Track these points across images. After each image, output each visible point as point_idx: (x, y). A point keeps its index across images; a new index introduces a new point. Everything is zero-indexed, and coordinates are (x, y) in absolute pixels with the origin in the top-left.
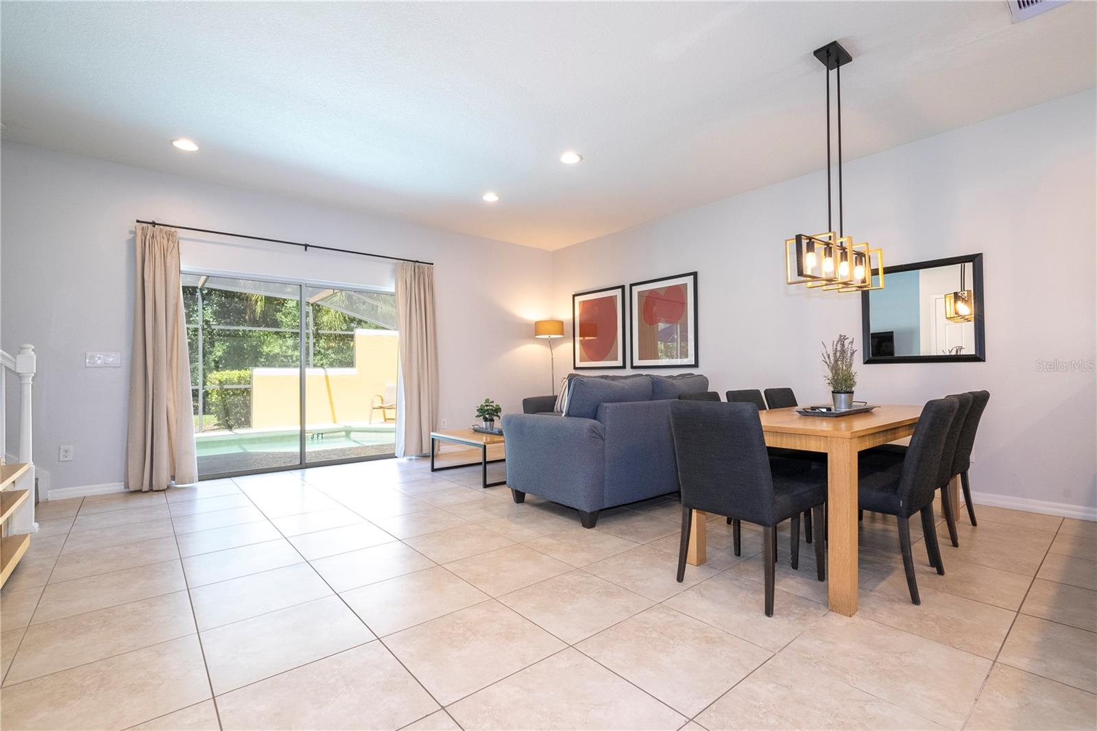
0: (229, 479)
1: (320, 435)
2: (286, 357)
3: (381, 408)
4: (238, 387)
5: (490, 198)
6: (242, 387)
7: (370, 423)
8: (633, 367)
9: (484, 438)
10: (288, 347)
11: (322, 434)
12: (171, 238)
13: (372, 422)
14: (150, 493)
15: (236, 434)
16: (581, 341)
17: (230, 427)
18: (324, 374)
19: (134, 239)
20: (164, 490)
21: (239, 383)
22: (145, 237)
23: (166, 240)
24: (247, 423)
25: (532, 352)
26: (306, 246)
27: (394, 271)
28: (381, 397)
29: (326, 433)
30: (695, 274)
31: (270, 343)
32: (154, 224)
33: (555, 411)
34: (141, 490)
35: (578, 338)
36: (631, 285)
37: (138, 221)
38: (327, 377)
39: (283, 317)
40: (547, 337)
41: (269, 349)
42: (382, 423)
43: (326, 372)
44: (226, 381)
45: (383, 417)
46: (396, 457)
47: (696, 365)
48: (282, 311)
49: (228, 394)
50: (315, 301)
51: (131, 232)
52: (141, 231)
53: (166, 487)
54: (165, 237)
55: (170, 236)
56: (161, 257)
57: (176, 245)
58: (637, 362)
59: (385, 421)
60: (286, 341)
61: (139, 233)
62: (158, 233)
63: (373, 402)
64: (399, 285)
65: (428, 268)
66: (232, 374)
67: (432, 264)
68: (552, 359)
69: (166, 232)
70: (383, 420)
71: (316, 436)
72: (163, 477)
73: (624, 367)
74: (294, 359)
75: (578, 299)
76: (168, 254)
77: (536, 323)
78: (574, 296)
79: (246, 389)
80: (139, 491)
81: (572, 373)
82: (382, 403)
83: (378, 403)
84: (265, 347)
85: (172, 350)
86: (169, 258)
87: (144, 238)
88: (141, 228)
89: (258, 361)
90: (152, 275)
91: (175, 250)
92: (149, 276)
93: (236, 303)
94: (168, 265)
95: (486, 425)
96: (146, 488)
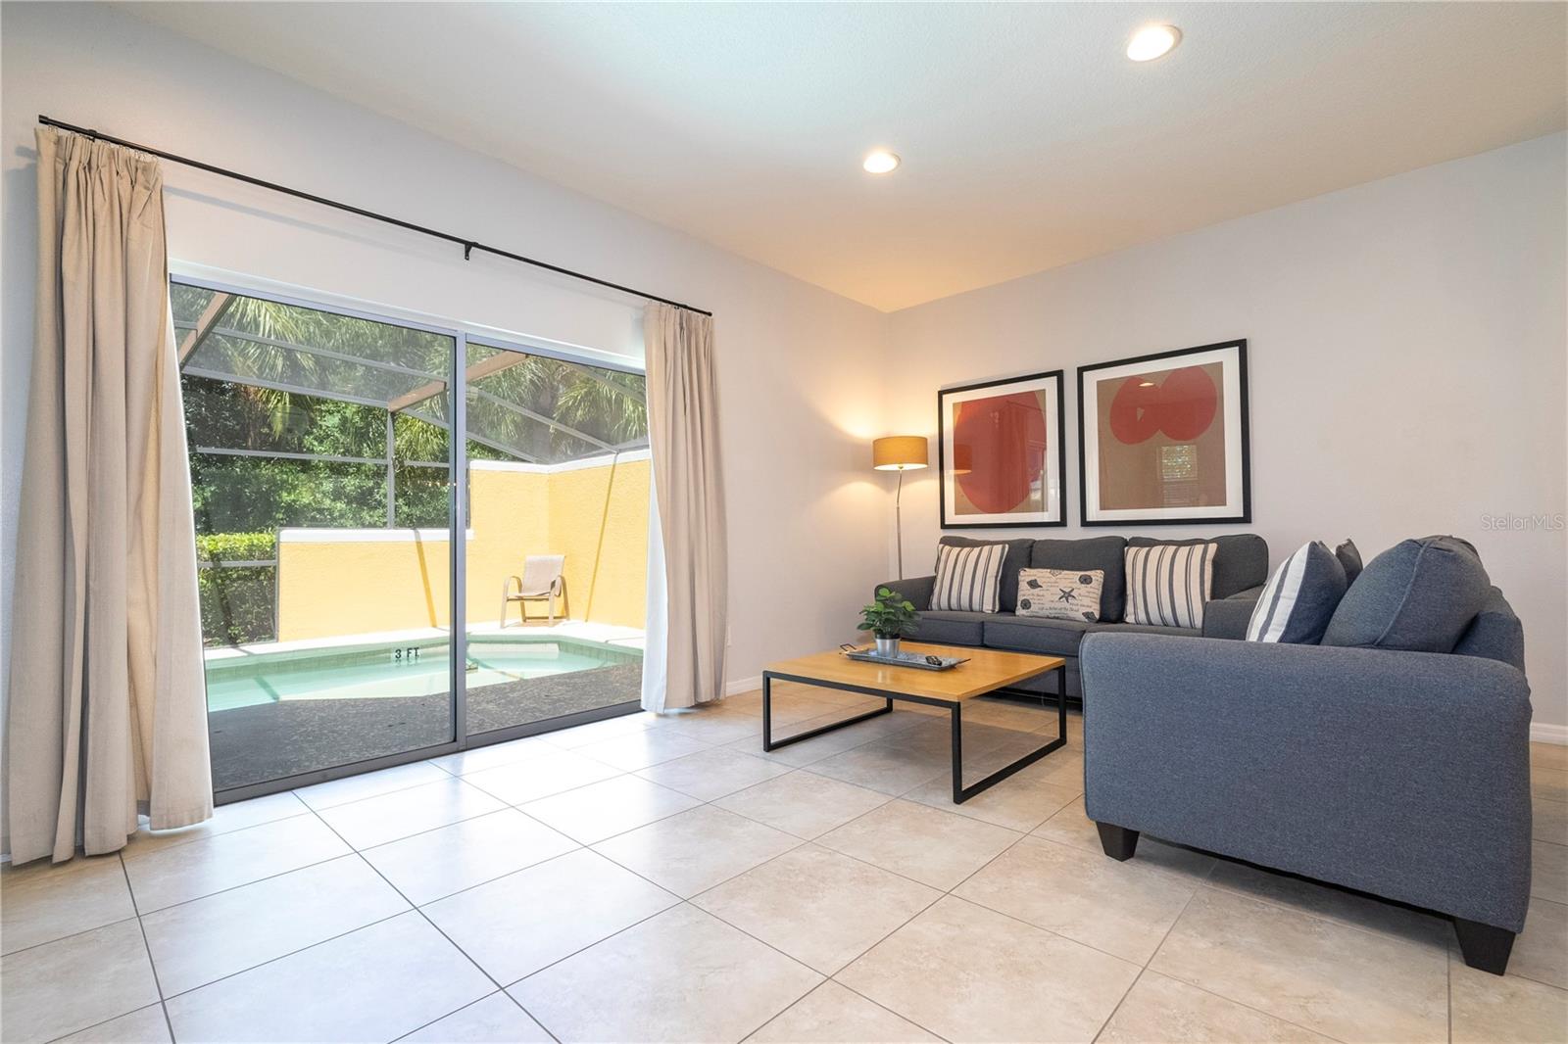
0: (289, 794)
1: (413, 652)
2: (320, 511)
3: (520, 599)
4: (248, 564)
5: (879, 163)
6: (255, 563)
7: (502, 627)
8: (1085, 523)
9: (880, 675)
10: (324, 493)
11: (416, 649)
12: (141, 177)
13: (507, 623)
14: (78, 865)
15: (250, 654)
16: (957, 477)
17: (233, 641)
18: (414, 539)
19: (32, 172)
20: (119, 852)
21: (250, 556)
22: (66, 166)
23: (125, 185)
24: (265, 629)
25: (860, 494)
26: (469, 246)
27: (641, 323)
28: (517, 578)
29: (423, 647)
30: (1242, 345)
31: (295, 488)
32: (93, 135)
33: (935, 607)
34: (50, 857)
35: (950, 472)
36: (1081, 370)
37: (44, 120)
38: (419, 544)
39: (316, 443)
40: (894, 467)
41: (292, 497)
42: (518, 625)
43: (418, 536)
44: (224, 554)
45: (520, 615)
46: (643, 710)
47: (1246, 519)
48: (312, 433)
49: (228, 577)
50: (397, 407)
51: (22, 151)
52: (52, 147)
53: (124, 842)
54: (124, 173)
55: (138, 175)
56: (112, 226)
57: (156, 197)
58: (1094, 513)
59: (525, 621)
60: (321, 484)
61: (48, 150)
62: (104, 159)
63: (506, 588)
64: (654, 351)
65: (704, 323)
66: (240, 540)
67: (710, 314)
68: (898, 508)
69: (127, 162)
70: (521, 620)
71: (404, 654)
72: (114, 814)
73: (1062, 523)
74: (336, 514)
75: (949, 400)
76: (135, 215)
77: (877, 442)
78: (941, 394)
79: (262, 567)
80: (46, 861)
81: (941, 536)
82: (520, 591)
83: (514, 593)
84: (285, 494)
85: (142, 474)
86: (135, 230)
87: (61, 168)
88: (53, 138)
89: (271, 518)
90: (85, 264)
91: (153, 211)
92: (78, 269)
93: (226, 419)
94: (133, 246)
95: (884, 645)
96: (63, 849)
